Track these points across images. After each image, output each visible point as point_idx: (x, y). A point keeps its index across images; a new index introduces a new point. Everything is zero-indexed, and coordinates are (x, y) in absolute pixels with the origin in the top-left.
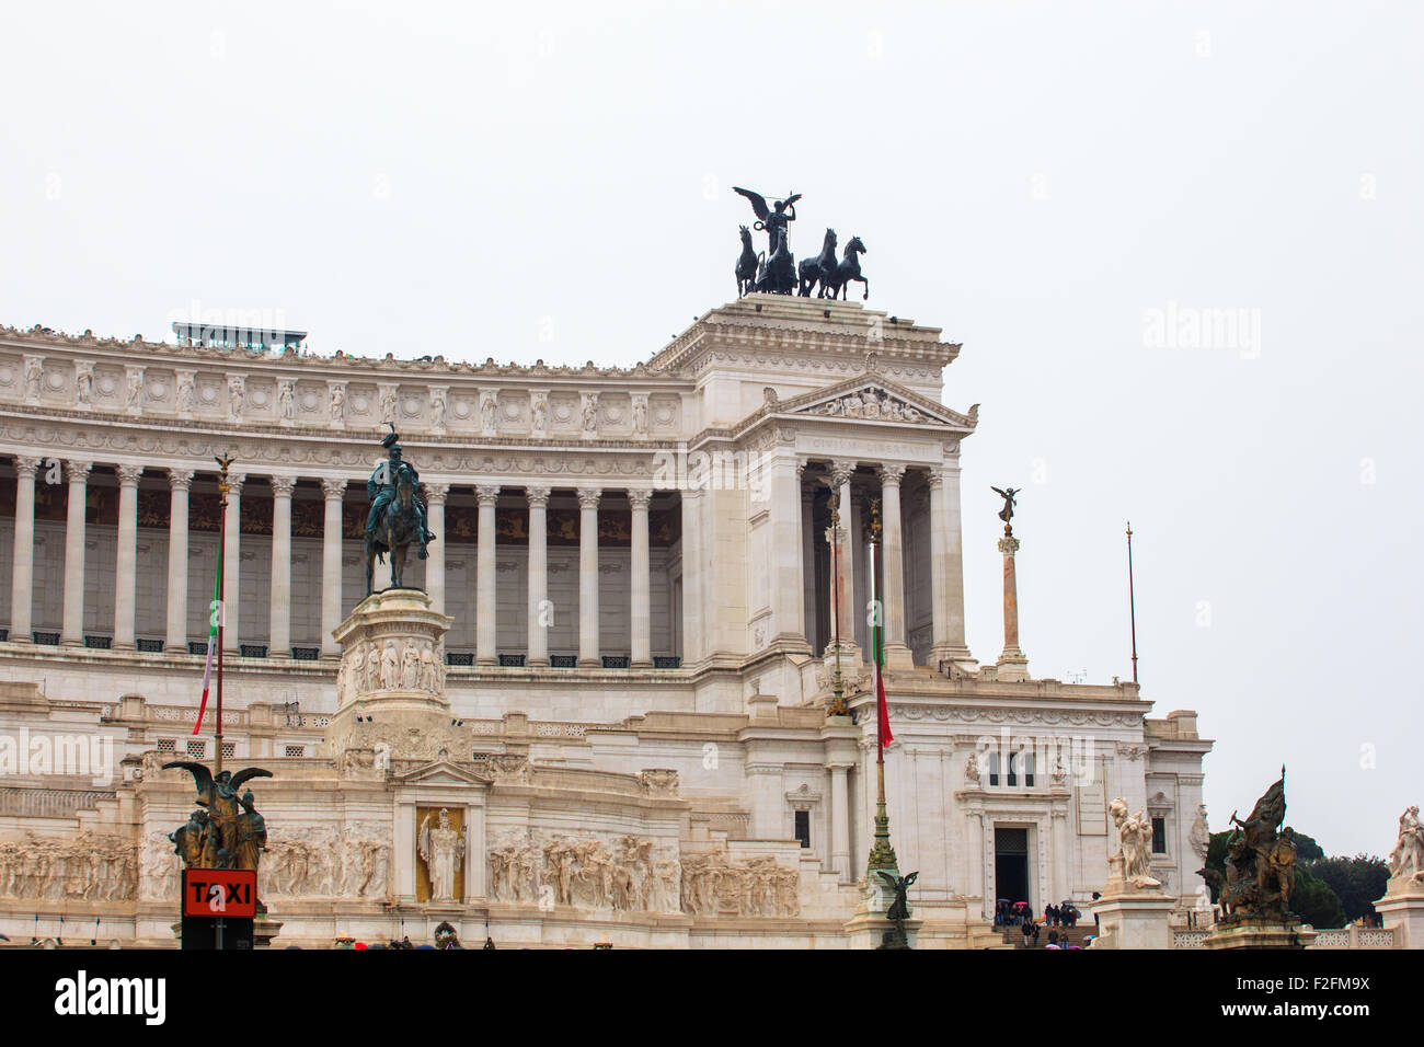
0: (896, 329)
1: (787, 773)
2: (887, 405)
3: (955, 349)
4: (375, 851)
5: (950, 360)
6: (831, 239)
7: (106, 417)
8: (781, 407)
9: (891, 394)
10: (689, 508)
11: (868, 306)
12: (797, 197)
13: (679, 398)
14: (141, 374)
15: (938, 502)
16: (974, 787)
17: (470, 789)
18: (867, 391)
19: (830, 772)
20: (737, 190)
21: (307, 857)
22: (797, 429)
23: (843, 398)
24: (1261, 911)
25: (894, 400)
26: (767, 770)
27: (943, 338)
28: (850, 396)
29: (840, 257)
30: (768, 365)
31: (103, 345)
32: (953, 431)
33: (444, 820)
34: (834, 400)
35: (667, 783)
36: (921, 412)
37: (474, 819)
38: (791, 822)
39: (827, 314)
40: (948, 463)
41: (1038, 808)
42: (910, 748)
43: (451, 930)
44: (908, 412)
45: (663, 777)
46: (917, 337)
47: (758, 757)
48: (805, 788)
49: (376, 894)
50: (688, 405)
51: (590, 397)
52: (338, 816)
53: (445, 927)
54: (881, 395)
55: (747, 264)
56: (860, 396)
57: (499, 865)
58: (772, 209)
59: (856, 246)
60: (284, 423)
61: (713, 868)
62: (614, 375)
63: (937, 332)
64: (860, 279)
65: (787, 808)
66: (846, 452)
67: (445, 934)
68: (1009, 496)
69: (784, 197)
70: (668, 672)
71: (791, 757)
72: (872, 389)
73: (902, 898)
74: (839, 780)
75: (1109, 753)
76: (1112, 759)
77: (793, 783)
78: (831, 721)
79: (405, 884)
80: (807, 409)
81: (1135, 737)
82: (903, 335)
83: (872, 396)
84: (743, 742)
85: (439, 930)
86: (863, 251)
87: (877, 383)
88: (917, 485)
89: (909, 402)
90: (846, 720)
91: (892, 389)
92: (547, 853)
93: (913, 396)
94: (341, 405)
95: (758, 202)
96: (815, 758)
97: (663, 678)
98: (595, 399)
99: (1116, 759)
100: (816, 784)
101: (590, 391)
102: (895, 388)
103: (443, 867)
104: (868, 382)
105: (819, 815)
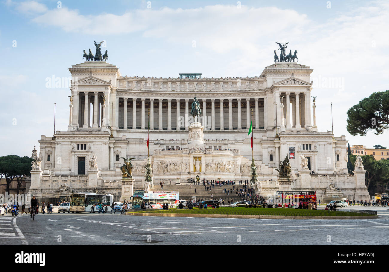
0: (301, 67)
1: (268, 148)
2: (296, 82)
3: (312, 70)
4: (187, 164)
5: (311, 72)
6: (290, 51)
7: (164, 91)
8: (276, 84)
9: (296, 80)
10: (265, 101)
11: (298, 63)
12: (288, 43)
13: (263, 82)
14: (171, 84)
15: (306, 98)
16: (300, 150)
17: (202, 154)
18: (292, 80)
19: (276, 148)
20: (276, 43)
21: (177, 165)
22: (279, 88)
23: (287, 81)
24: (284, 175)
25: (297, 81)
26: (265, 148)
27: (310, 68)
28: (289, 81)
29: (293, 54)
30: (277, 76)
31: (164, 79)
32: (308, 86)
33: (198, 159)
35: (237, 152)
36: (302, 83)
37: (203, 159)
38: (269, 156)
39: (288, 66)
40: (308, 92)
41: (312, 153)
42: (289, 143)
43: (199, 176)
44: (300, 83)
45: (237, 151)
46: (306, 68)
47: (264, 145)
48: (271, 151)
49: (187, 171)
50: (264, 83)
51: (248, 83)
52: (181, 159)
53: (198, 176)
54: (295, 80)
55: (276, 58)
57: (207, 166)
58: (282, 46)
59: (296, 52)
60: (195, 90)
61: (246, 165)
62: (252, 79)
63: (309, 67)
64: (297, 58)
65: (268, 154)
66: (288, 91)
67: (198, 177)
68: (314, 98)
69: (284, 44)
70: (261, 129)
71: (269, 146)
73: (254, 172)
74: (277, 149)
75: (325, 144)
76: (326, 144)
77: (270, 150)
78: (276, 139)
79: (192, 169)
80: (281, 84)
81: (332, 140)
82: (303, 68)
83: (293, 81)
84: (261, 143)
85: (197, 176)
86: (297, 53)
87: (294, 78)
88: (302, 96)
89: (300, 81)
90: (278, 139)
92: (215, 164)
93: (300, 80)
94: (205, 87)
95: (280, 45)
96: (274, 146)
97: (260, 131)
98: (249, 83)
99: (327, 145)
100: (273, 150)
101: (247, 82)
102: (297, 79)
103: (198, 167)
104: (292, 78)
105: (274, 155)
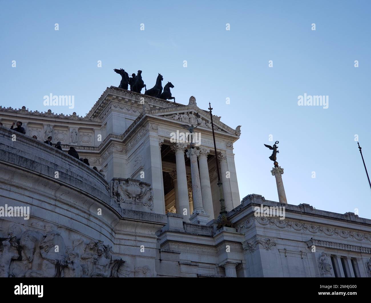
2: (200, 120)
6: (160, 78)
8: (151, 112)
18: (191, 113)
23: (180, 114)
25: (203, 119)
28: (183, 113)
32: (230, 136)
34: (176, 114)
36: (216, 126)
40: (228, 151)
44: (210, 125)
50: (97, 134)
51: (48, 126)
56: (188, 115)
59: (170, 85)
62: (62, 117)
64: (171, 98)
72: (193, 113)
80: (163, 116)
86: (173, 86)
87: (195, 110)
90: (233, 229)
91: (202, 114)
98: (51, 127)
101: (49, 123)
104: (191, 109)
